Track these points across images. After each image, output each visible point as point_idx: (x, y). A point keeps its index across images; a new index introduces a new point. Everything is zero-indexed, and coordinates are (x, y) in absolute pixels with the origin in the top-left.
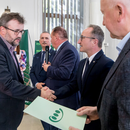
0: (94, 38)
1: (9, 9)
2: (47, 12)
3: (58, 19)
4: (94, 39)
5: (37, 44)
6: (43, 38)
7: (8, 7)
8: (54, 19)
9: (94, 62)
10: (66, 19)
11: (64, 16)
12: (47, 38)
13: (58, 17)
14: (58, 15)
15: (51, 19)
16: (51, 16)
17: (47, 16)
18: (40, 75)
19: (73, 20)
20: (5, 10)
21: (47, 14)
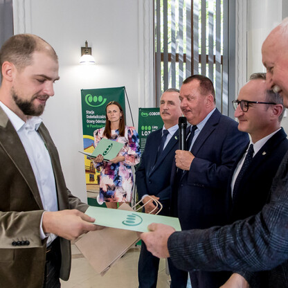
0: (274, 101)
1: (89, 46)
2: (162, 51)
3: (184, 64)
4: (275, 104)
5: (143, 114)
6: (163, 102)
7: (86, 43)
8: (177, 64)
9: (264, 153)
10: (200, 65)
11: (196, 59)
12: (171, 103)
13: (185, 61)
14: (185, 56)
15: (169, 64)
16: (170, 60)
17: (162, 60)
18: (151, 178)
19: (215, 65)
20: (82, 48)
21: (162, 54)
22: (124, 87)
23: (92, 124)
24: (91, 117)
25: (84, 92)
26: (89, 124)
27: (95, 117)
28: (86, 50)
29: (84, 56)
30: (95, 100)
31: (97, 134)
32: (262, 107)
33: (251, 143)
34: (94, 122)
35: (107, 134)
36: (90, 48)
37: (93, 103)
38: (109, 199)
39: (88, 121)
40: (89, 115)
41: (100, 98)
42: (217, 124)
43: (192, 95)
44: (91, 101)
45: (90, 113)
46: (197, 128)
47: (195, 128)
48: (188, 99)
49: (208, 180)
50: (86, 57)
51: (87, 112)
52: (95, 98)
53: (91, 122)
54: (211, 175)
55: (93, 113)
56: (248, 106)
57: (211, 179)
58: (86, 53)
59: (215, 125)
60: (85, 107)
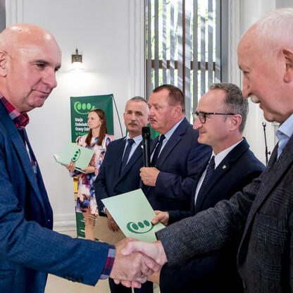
0: (231, 112)
1: (79, 54)
2: (153, 58)
3: (176, 71)
4: (233, 114)
6: (130, 112)
7: (77, 51)
8: (168, 71)
9: (224, 167)
10: (192, 72)
11: (188, 65)
12: (138, 113)
13: (176, 68)
14: (176, 63)
15: (161, 71)
16: (161, 67)
17: (153, 67)
18: (116, 189)
19: (207, 72)
20: (73, 56)
21: (153, 61)
22: (112, 95)
23: (81, 131)
24: (80, 125)
25: (73, 100)
26: (78, 131)
27: (84, 125)
28: (77, 57)
29: (75, 63)
30: (84, 108)
31: (78, 141)
32: (220, 118)
33: (213, 154)
34: (82, 129)
35: (88, 141)
36: (81, 56)
37: (81, 110)
38: (86, 209)
39: (77, 129)
40: (78, 122)
41: (89, 106)
42: (184, 134)
43: (160, 104)
44: (79, 108)
45: (79, 120)
46: (165, 138)
47: (163, 137)
48: (156, 108)
49: (174, 194)
50: (77, 64)
51: (76, 120)
52: (84, 105)
53: (80, 129)
54: (177, 189)
55: (82, 120)
56: (205, 117)
57: (177, 193)
58: (77, 61)
59: (181, 135)
60: (74, 115)
